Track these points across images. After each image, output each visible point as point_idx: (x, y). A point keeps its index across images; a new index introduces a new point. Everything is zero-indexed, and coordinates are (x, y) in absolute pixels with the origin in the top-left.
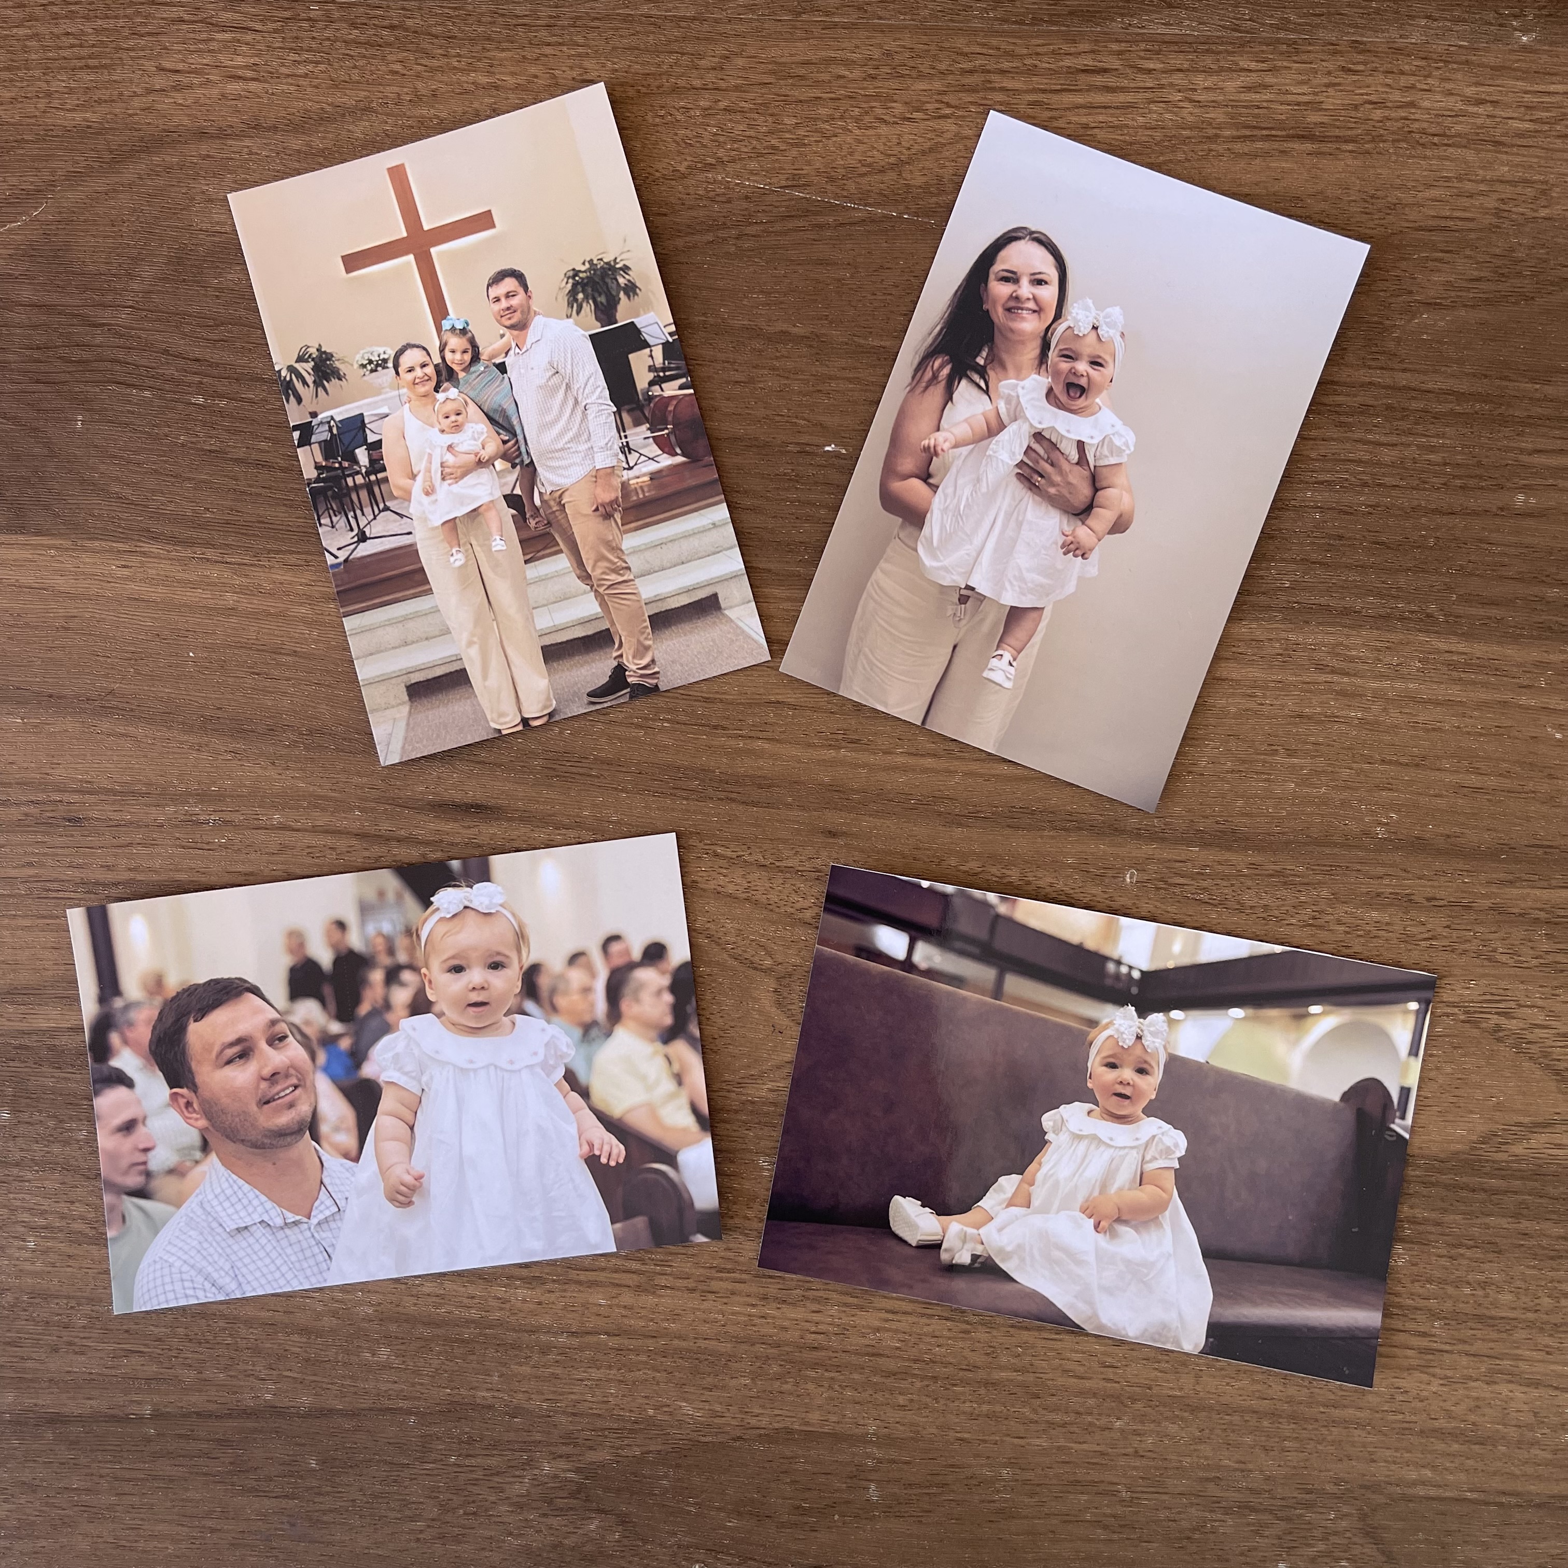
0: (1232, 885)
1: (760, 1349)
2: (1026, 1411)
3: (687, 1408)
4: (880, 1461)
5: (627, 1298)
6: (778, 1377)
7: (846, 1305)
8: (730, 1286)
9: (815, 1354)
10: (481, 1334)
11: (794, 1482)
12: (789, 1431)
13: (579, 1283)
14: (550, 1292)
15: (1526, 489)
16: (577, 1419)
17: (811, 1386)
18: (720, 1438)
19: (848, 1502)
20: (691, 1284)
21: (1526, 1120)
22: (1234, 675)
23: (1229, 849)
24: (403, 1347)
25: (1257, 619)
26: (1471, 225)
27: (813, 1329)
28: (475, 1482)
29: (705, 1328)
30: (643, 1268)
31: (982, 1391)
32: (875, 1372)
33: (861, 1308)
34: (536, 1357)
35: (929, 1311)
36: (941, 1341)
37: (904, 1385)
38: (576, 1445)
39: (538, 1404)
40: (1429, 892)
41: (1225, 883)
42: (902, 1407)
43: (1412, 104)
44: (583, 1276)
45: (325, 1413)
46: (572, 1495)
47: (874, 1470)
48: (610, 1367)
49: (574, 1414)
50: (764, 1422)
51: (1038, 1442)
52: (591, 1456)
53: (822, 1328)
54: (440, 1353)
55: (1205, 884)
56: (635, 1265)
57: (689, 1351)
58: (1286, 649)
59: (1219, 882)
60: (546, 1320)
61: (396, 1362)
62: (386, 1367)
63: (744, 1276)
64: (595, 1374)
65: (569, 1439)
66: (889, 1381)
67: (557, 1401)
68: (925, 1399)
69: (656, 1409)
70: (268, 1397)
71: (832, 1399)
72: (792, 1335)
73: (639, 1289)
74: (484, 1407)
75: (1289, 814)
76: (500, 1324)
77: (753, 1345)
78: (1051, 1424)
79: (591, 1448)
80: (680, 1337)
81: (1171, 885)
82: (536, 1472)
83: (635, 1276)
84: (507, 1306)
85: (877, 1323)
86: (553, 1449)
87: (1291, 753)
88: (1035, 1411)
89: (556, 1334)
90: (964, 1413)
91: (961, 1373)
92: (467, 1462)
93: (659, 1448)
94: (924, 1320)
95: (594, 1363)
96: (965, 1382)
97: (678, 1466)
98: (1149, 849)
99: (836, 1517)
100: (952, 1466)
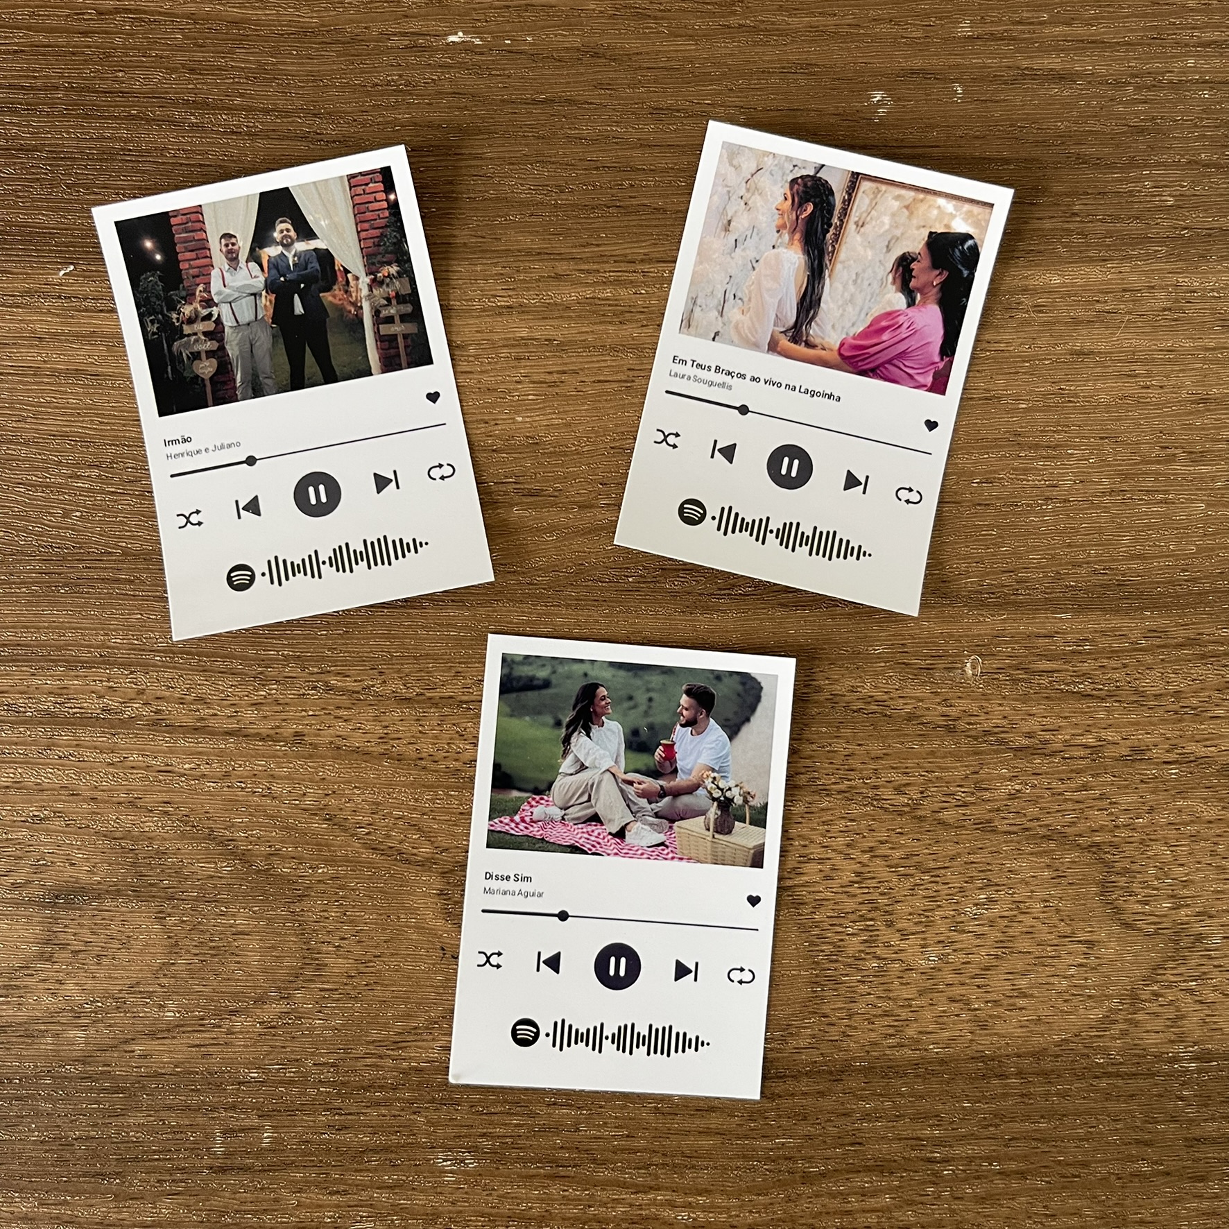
0: (1125, 666)
22: (1102, 347)
23: (1117, 611)
25: (1129, 258)
41: (1112, 663)
55: (1085, 667)
58: (1176, 301)
59: (1105, 662)
75: (1200, 550)
81: (1033, 672)
87: (1196, 458)
98: (995, 622)
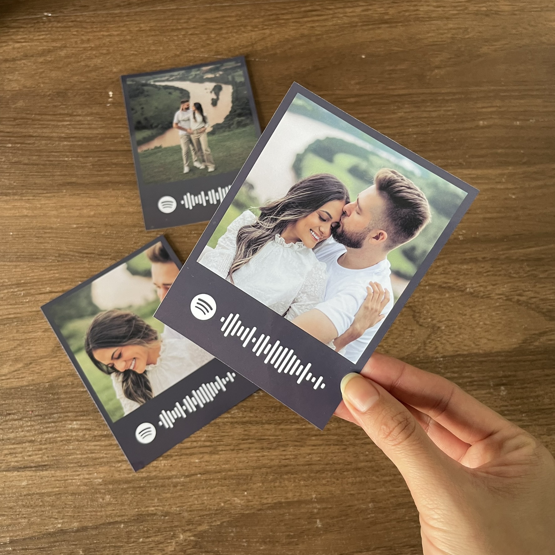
1: (264, 470)
2: (374, 477)
3: (237, 500)
4: (319, 509)
5: (207, 457)
6: (274, 481)
7: (295, 446)
8: (248, 446)
9: (287, 468)
10: (148, 483)
11: (285, 525)
12: (280, 503)
13: (187, 454)
14: (175, 460)
15: (483, 119)
16: (192, 513)
17: (286, 482)
18: (252, 511)
19: (309, 529)
20: (232, 447)
21: (537, 332)
24: (116, 494)
26: (444, 43)
27: (284, 458)
28: (152, 549)
29: (240, 465)
30: (212, 444)
31: (355, 472)
32: (312, 471)
33: (302, 446)
34: (172, 489)
35: (329, 443)
36: (336, 454)
37: (324, 475)
38: (193, 524)
39: (174, 509)
40: (483, 256)
42: (324, 485)
43: (417, 10)
44: (188, 452)
45: (84, 529)
46: (194, 547)
47: (318, 513)
48: (203, 488)
49: (190, 511)
50: (270, 501)
51: (381, 490)
52: (200, 528)
53: (287, 457)
54: (132, 494)
56: (208, 444)
57: (235, 475)
60: (174, 473)
61: (114, 501)
62: (109, 504)
63: (254, 441)
64: (197, 492)
65: (190, 522)
66: (318, 475)
67: (183, 506)
68: (333, 480)
69: (225, 502)
70: (60, 526)
71: (296, 486)
72: (276, 462)
73: (211, 453)
74: (152, 514)
76: (156, 477)
77: (260, 468)
78: (385, 481)
79: (200, 525)
80: (230, 470)
82: (177, 539)
83: (209, 448)
84: (158, 469)
85: (309, 451)
86: (183, 528)
88: (377, 477)
89: (179, 478)
90: (350, 483)
91: (346, 467)
92: (147, 540)
93: (228, 520)
94: (327, 447)
95: (197, 488)
96: (348, 470)
97: (237, 526)
99: (305, 537)
100: (349, 506)
